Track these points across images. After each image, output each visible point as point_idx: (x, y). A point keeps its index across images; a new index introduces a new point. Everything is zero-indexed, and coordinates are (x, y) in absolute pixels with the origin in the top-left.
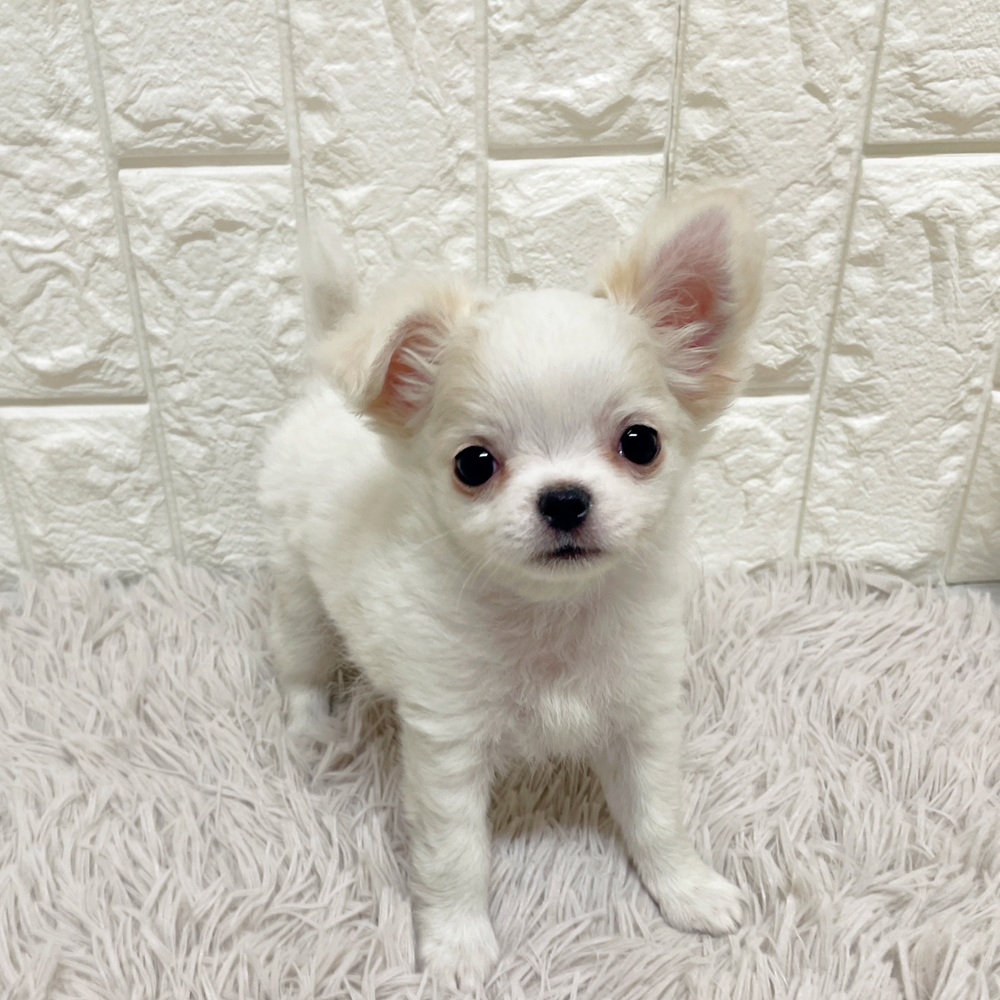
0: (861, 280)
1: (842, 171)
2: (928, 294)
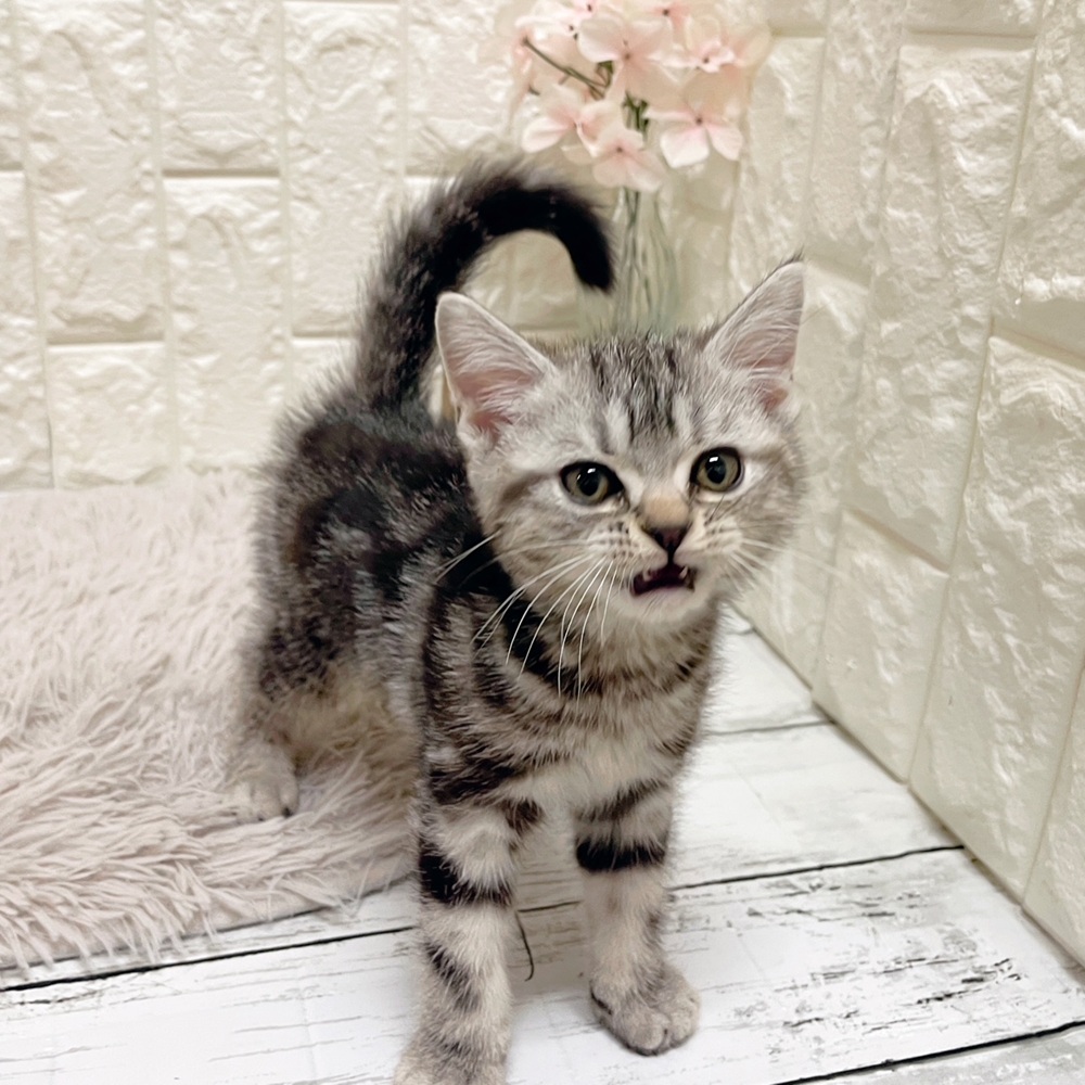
0: (179, 260)
1: (149, 186)
2: (227, 270)
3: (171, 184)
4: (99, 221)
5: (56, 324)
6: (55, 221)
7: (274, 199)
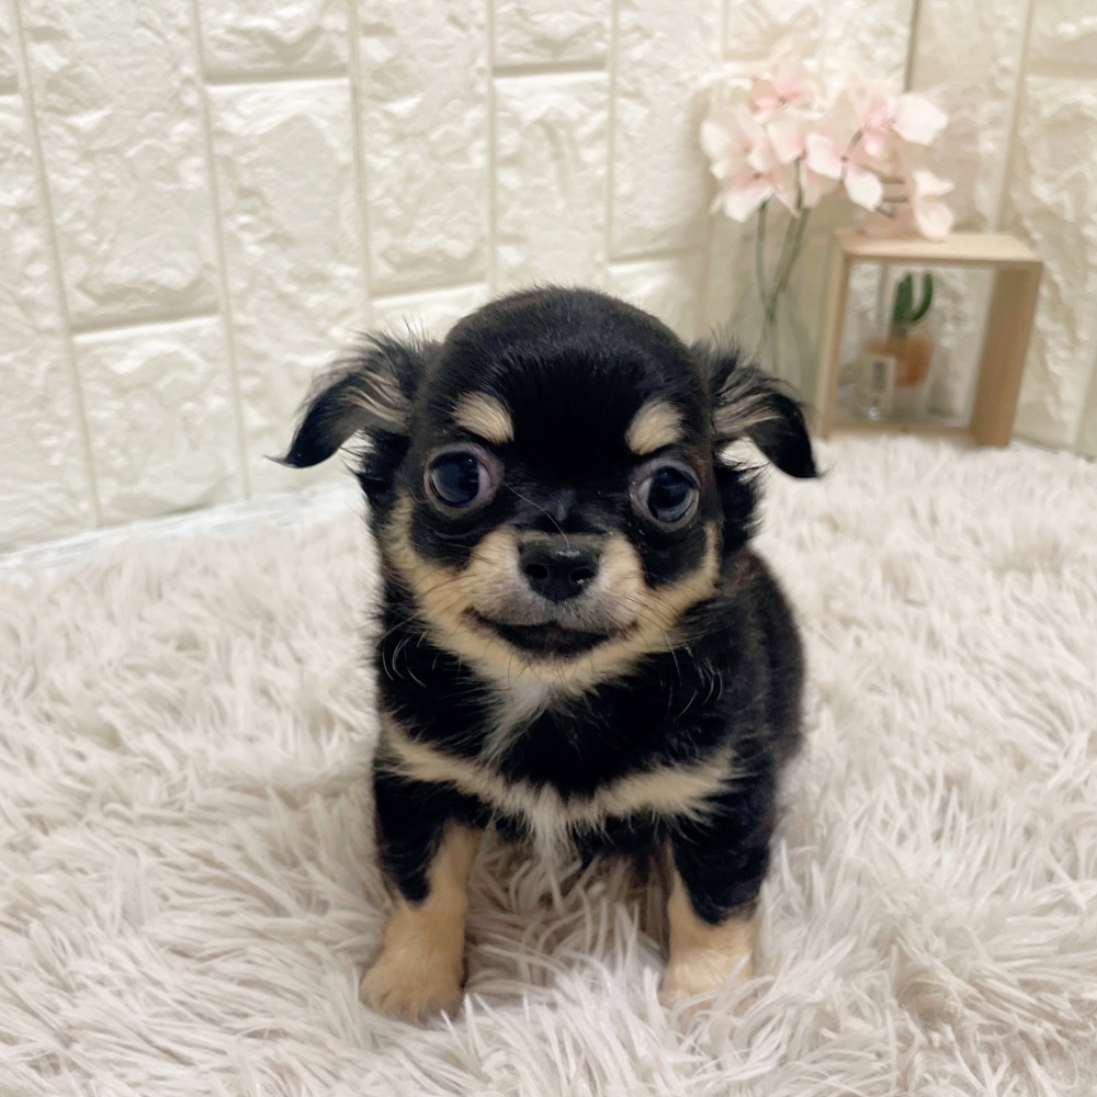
3: (504, 84)
4: (435, 136)
5: (383, 269)
6: (387, 139)
7: (603, 97)
